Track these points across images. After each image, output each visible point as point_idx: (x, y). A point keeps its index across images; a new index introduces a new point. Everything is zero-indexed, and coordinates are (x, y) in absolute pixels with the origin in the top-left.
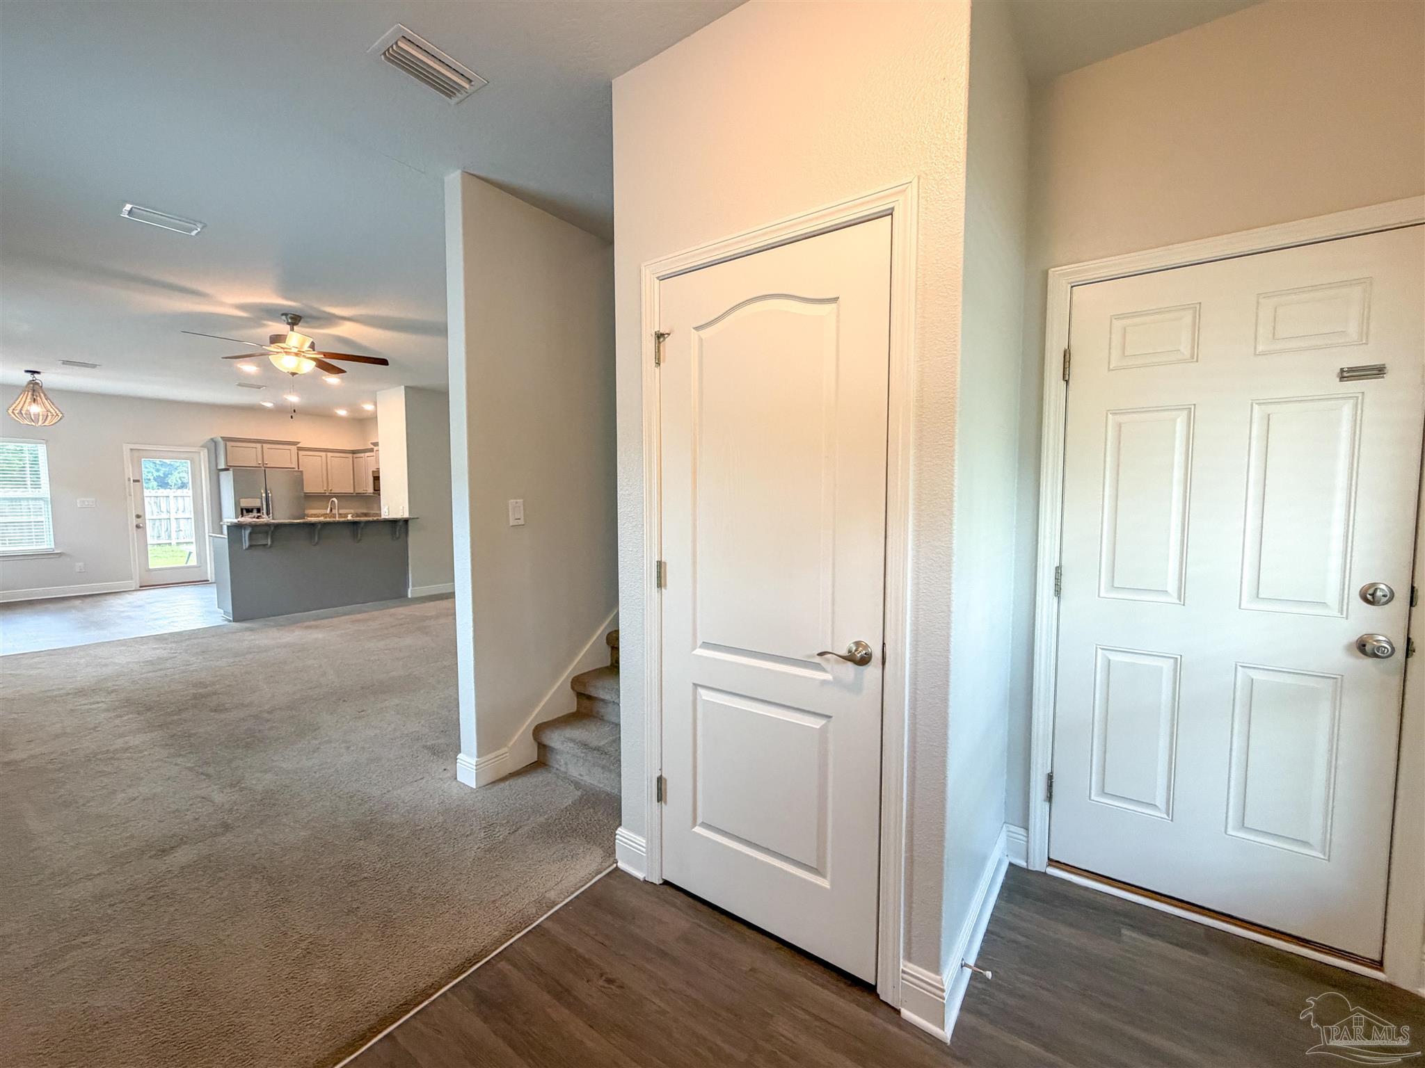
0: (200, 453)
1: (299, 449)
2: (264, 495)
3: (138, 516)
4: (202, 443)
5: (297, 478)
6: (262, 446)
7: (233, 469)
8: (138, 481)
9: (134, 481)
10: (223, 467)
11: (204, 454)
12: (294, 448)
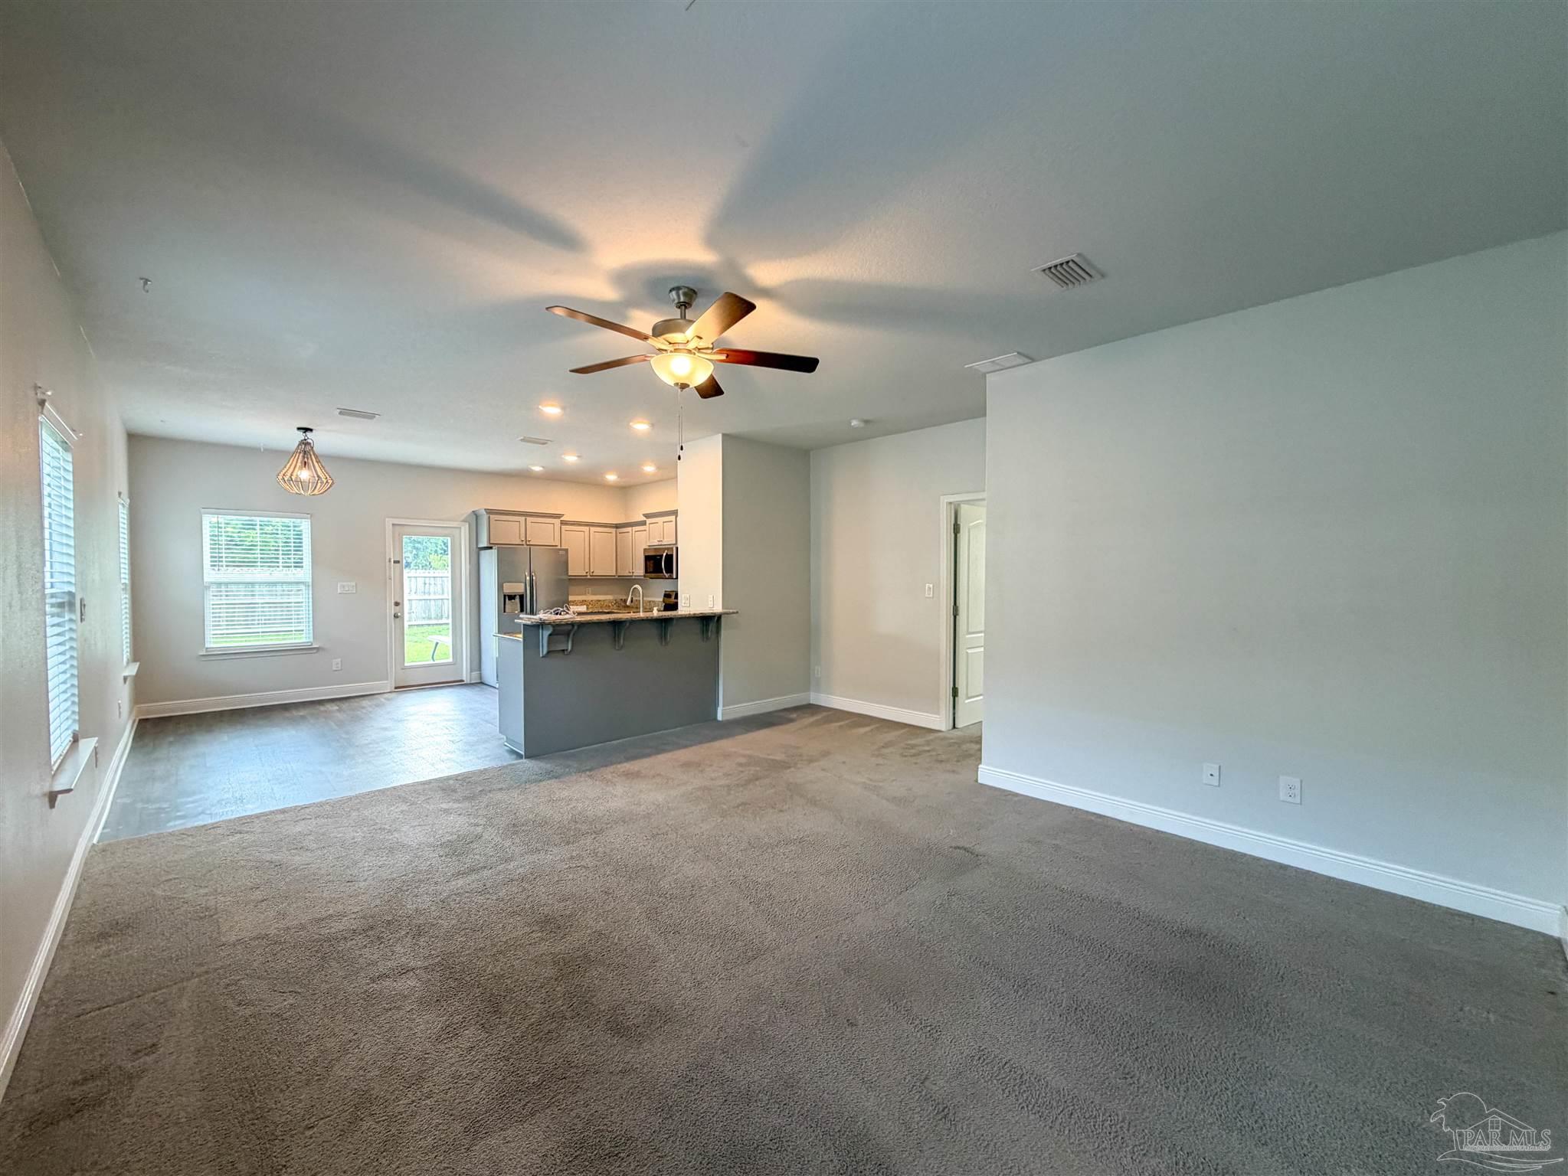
0: (460, 528)
1: (563, 523)
2: (528, 578)
3: (397, 604)
4: (463, 518)
5: (561, 558)
6: (526, 519)
7: (498, 548)
8: (398, 562)
9: (395, 562)
10: (485, 545)
11: (465, 530)
12: (557, 522)
